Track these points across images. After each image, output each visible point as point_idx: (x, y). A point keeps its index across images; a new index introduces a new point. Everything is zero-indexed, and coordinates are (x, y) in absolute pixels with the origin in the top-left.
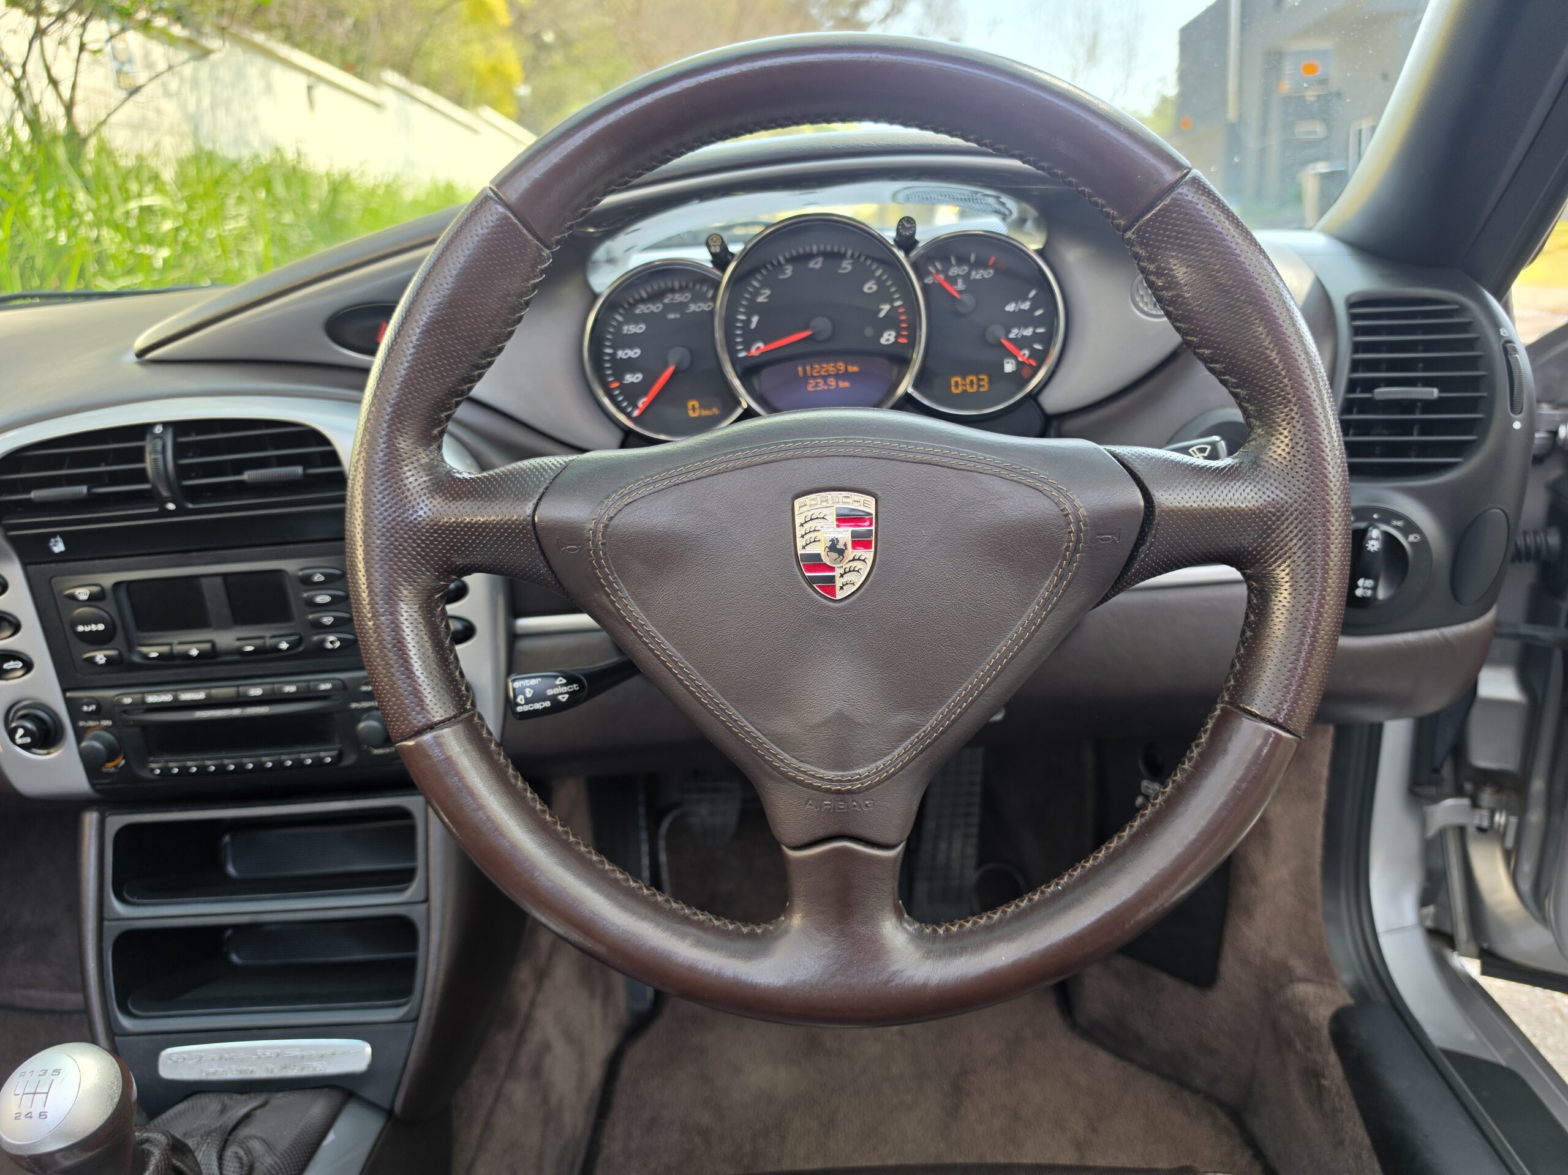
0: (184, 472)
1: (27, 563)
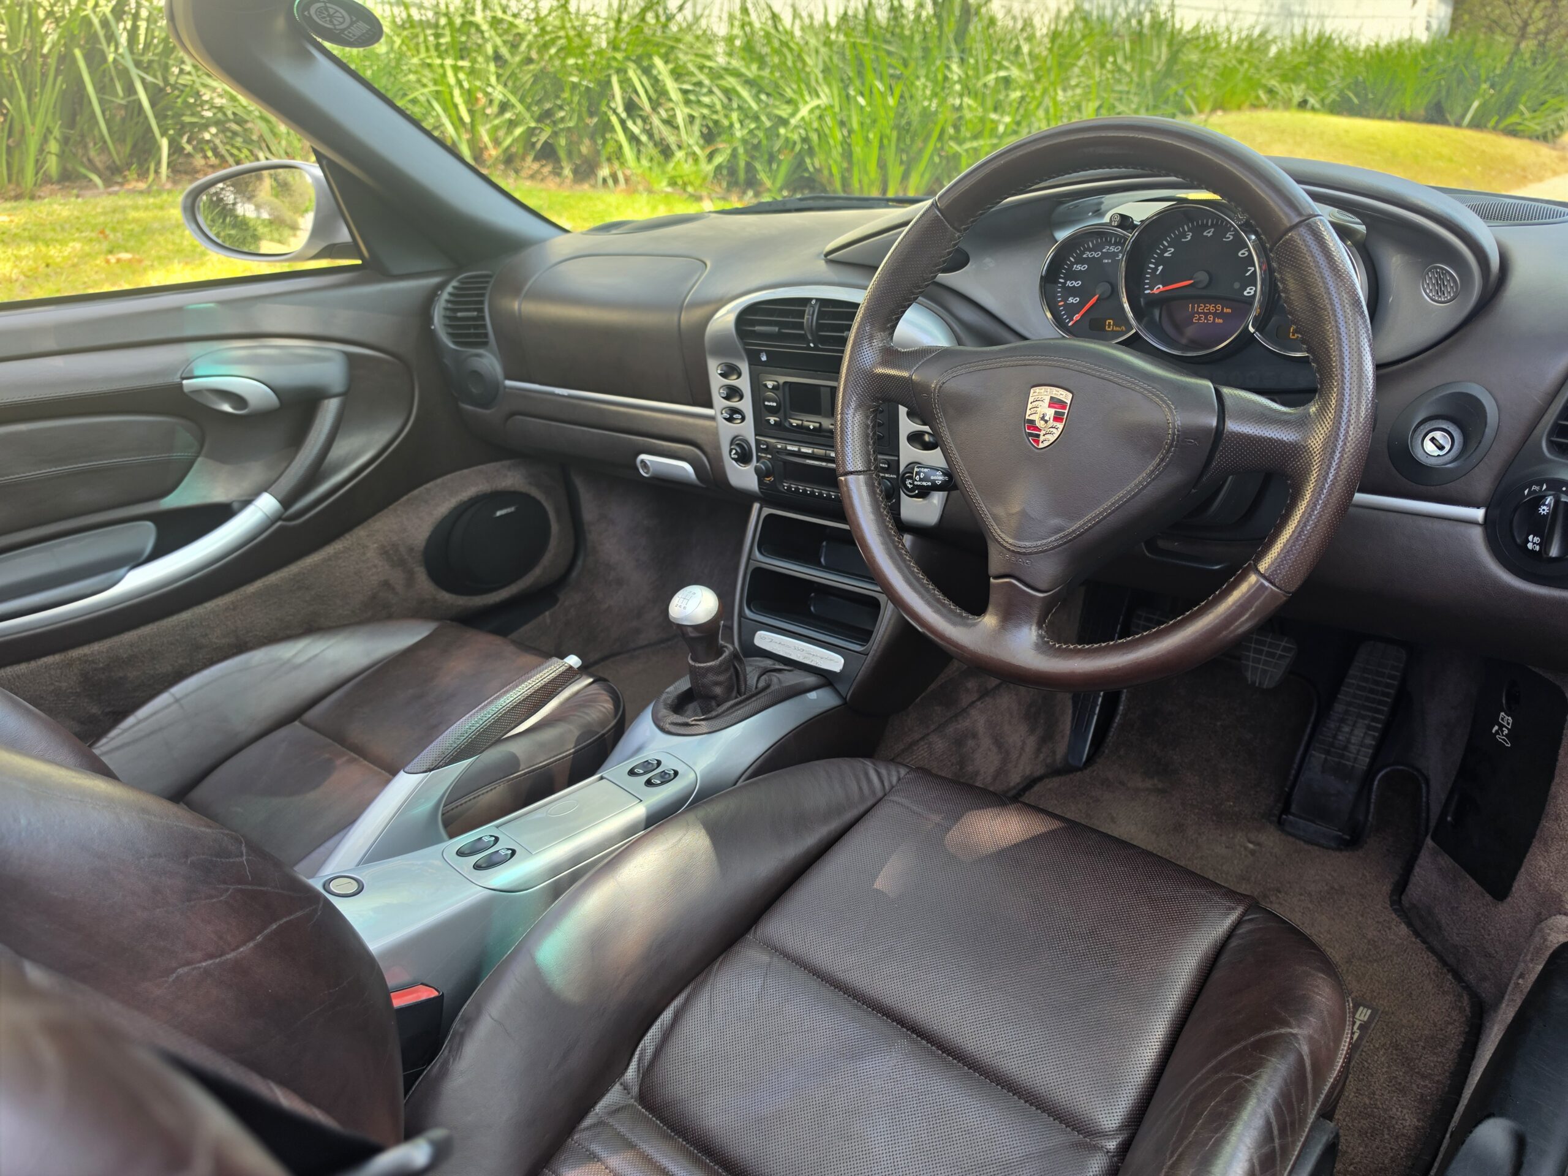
0: (821, 327)
1: (751, 364)
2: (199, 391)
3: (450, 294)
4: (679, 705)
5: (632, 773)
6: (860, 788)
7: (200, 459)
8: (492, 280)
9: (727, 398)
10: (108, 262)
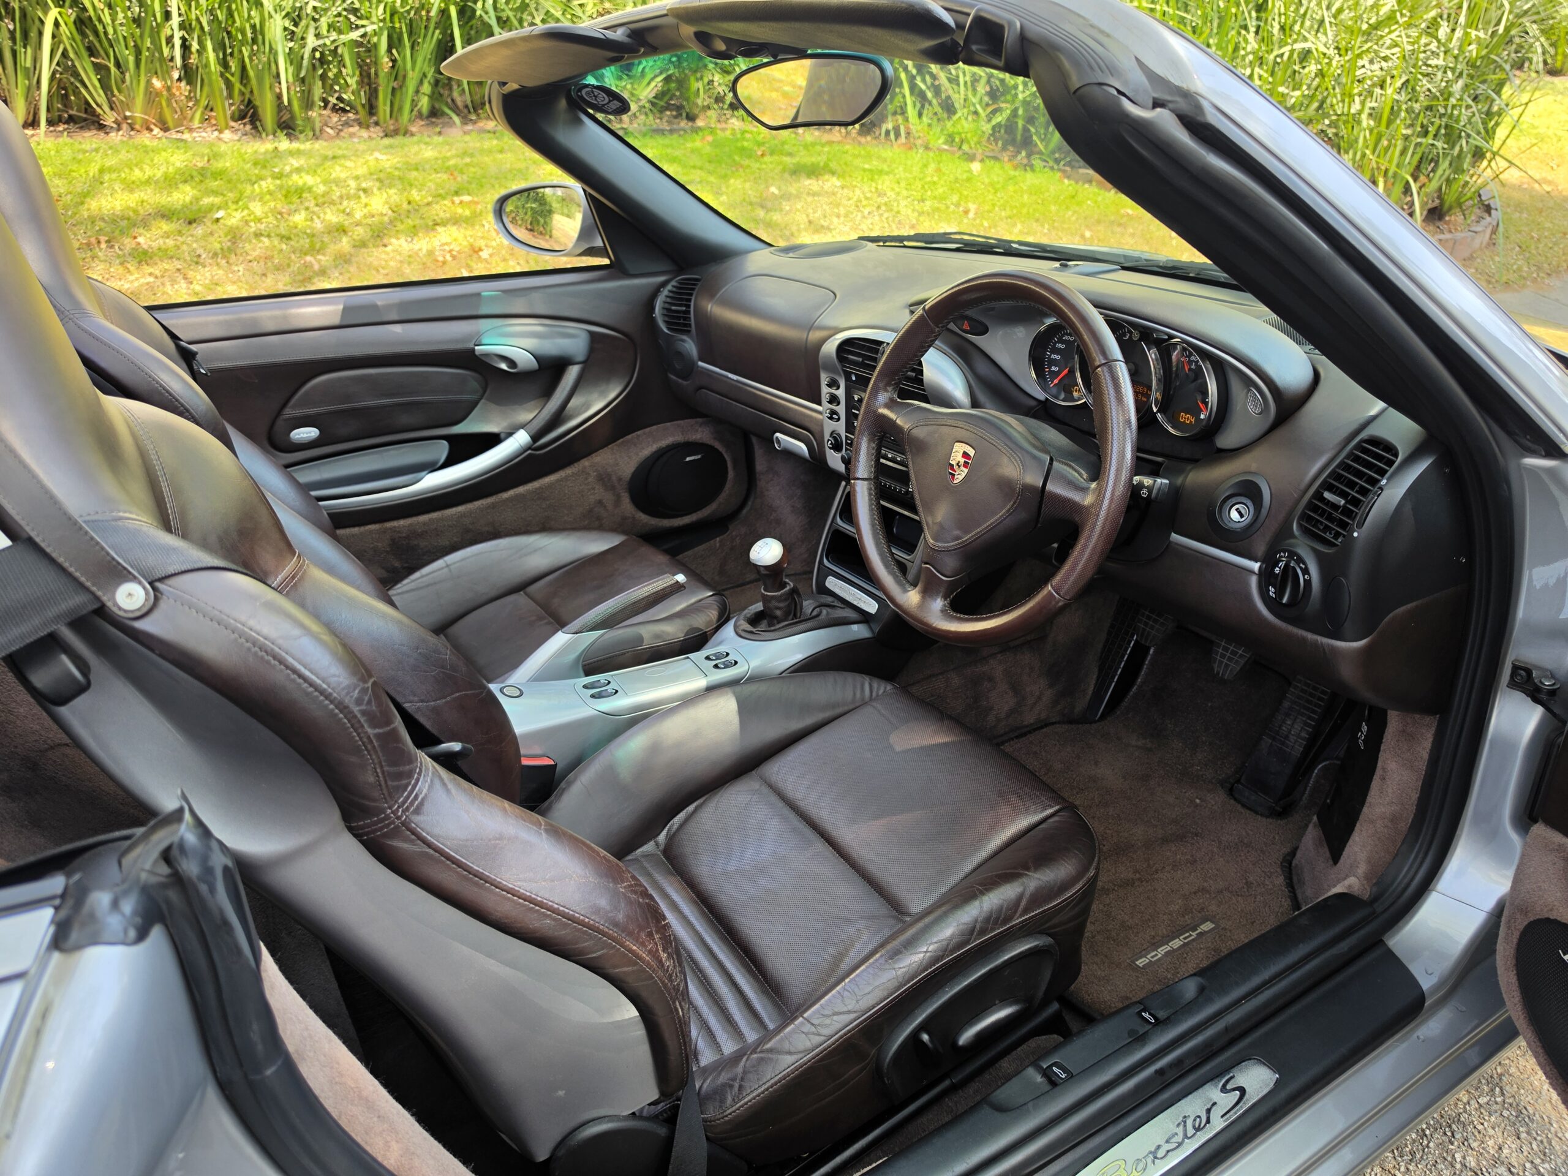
1: (846, 380)
2: (487, 355)
3: (670, 291)
4: (754, 620)
5: (708, 658)
6: (855, 694)
7: (483, 401)
8: (700, 283)
9: (830, 402)
10: (453, 203)
